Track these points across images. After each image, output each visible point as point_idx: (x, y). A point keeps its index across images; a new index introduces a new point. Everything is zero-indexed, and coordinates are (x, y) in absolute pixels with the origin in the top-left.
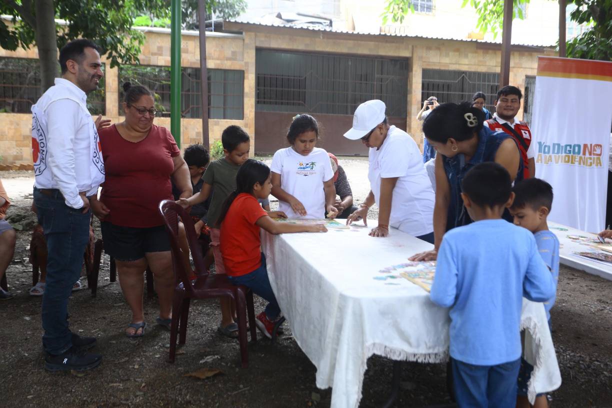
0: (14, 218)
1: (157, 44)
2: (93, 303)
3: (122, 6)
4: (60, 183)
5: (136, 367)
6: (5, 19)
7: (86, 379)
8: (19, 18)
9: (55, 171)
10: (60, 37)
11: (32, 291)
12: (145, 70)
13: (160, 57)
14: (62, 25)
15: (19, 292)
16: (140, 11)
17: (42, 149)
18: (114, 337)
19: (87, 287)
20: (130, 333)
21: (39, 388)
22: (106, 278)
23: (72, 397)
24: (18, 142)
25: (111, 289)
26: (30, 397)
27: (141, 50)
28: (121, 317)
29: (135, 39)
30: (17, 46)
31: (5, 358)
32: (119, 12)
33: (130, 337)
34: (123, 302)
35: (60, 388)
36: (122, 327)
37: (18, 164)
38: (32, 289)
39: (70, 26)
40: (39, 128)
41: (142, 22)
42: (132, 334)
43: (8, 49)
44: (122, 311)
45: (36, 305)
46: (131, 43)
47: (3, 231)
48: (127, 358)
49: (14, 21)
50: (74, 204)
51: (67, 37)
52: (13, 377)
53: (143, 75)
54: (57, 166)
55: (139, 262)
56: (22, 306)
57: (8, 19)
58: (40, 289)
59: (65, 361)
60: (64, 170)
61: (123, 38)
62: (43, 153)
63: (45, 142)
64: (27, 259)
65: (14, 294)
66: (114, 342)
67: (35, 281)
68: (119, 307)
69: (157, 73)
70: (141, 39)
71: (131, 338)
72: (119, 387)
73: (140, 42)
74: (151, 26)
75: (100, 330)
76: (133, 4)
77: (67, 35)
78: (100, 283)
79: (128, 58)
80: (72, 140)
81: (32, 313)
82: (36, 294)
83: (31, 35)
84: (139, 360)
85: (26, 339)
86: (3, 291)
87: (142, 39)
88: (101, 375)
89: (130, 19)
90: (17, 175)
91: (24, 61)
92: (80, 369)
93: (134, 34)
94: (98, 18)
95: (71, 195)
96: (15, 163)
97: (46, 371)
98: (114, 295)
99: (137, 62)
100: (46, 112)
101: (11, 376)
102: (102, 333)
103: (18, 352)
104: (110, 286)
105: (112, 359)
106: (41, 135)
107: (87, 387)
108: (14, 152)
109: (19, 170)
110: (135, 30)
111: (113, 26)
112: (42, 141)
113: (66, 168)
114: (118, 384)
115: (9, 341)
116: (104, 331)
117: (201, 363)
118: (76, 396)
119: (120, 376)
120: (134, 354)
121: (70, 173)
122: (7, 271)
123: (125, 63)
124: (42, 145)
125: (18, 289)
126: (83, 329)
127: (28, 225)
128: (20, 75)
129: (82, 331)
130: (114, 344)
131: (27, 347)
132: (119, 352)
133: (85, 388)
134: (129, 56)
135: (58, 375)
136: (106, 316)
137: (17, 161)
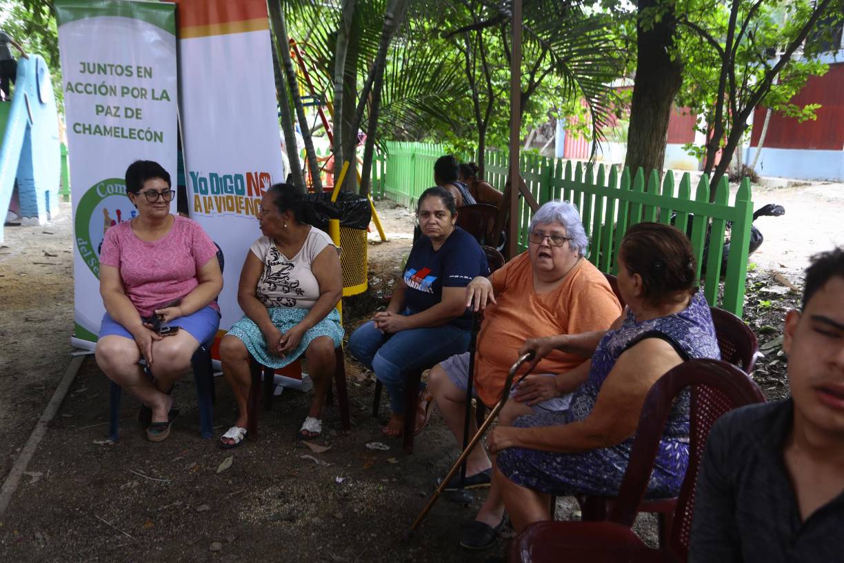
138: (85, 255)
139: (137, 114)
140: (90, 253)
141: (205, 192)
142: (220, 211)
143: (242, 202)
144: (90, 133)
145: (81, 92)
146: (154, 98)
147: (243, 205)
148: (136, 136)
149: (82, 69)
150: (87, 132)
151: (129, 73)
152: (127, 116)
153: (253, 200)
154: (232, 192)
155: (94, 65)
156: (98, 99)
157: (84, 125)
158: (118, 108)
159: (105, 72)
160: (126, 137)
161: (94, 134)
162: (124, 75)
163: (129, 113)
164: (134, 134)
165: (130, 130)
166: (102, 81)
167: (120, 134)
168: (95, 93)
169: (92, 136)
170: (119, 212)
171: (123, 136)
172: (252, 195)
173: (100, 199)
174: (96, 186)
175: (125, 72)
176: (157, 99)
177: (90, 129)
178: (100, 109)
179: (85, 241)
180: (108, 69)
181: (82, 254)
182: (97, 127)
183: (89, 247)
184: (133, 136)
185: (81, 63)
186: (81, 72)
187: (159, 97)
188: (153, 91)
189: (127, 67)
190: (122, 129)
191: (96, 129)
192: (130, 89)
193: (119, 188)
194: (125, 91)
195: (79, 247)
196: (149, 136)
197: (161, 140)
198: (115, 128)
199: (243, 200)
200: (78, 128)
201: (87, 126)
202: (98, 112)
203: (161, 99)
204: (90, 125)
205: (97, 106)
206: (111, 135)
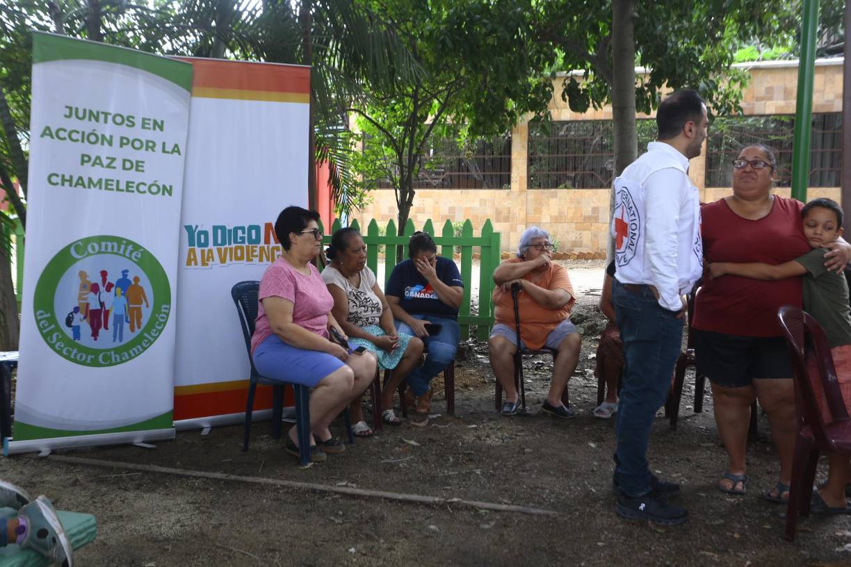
0: (575, 319)
1: (766, 85)
2: (673, 438)
3: (720, 39)
4: (659, 276)
5: (736, 536)
6: (576, 76)
7: (667, 537)
8: (591, 73)
9: (655, 260)
10: (638, 89)
11: (597, 412)
12: (746, 123)
13: (769, 103)
14: (641, 74)
15: (581, 410)
16: (745, 41)
17: (633, 232)
18: (703, 488)
19: (664, 415)
20: (725, 487)
21: (610, 536)
22: (687, 407)
23: (652, 556)
24: (579, 224)
25: (696, 421)
26: (600, 544)
27: (743, 95)
28: (712, 462)
29: (735, 81)
30: (588, 106)
31: (570, 490)
32: (716, 46)
33: (726, 492)
34: (712, 441)
35: (636, 542)
36: (713, 477)
37: (577, 251)
38: (596, 410)
39: (652, 74)
40: (631, 205)
41: (746, 56)
42: (728, 488)
43: (578, 111)
44: (711, 454)
45: (601, 429)
46: (730, 87)
47: (568, 333)
48: (722, 521)
49: (586, 76)
50: (672, 305)
51: (646, 88)
52: (580, 515)
53: (741, 129)
54: (658, 255)
55: (743, 389)
56: (586, 429)
57: (580, 75)
58: (606, 411)
59: (642, 506)
60: (665, 259)
61: (718, 82)
62: (634, 237)
63: (638, 224)
64: (591, 371)
65: (576, 413)
66: (703, 495)
67: (600, 400)
68: (708, 448)
69: (762, 126)
70: (743, 79)
71: (727, 494)
72: (713, 558)
73: (742, 85)
74: (758, 60)
75: (683, 476)
76: (735, 33)
77: (646, 85)
78: (681, 413)
79: (726, 109)
80: (676, 221)
81: (598, 440)
82: (601, 416)
83: (603, 90)
84: (739, 526)
85: (593, 471)
86: (565, 407)
87: (746, 79)
88: (687, 536)
89: (729, 55)
90: (575, 266)
91: (588, 124)
92: (660, 522)
93: (734, 75)
94: (689, 59)
95: (670, 292)
96: (573, 250)
97: (618, 515)
98: (699, 431)
99: (740, 112)
100: (645, 185)
101: (577, 513)
102: (686, 480)
103: (585, 485)
104: (693, 418)
105: (701, 518)
106: (634, 214)
107: (670, 548)
108: (572, 237)
109: (577, 259)
110: (736, 68)
111: (708, 68)
112: (633, 222)
113: (668, 257)
114: (711, 554)
115: (574, 470)
116: (689, 478)
117: (838, 552)
118: (657, 557)
119: (714, 544)
120: (732, 517)
121: (673, 265)
122: (569, 383)
123: (723, 115)
124: (634, 227)
125: (580, 407)
126: (660, 470)
127: (590, 328)
128: (584, 142)
129: (660, 472)
130: (703, 497)
131: (594, 481)
132: (711, 511)
133: (668, 549)
134: (729, 105)
135: (633, 524)
136: (690, 457)
137: (575, 248)
138: (44, 331)
139: (138, 166)
140: (53, 326)
141: (206, 244)
142: (223, 261)
143: (256, 251)
144: (71, 185)
145: (65, 139)
146: (164, 151)
147: (257, 253)
148: (135, 189)
149: (68, 114)
150: (67, 184)
151: (130, 124)
152: (124, 168)
153: (270, 247)
154: (244, 242)
155: (85, 110)
156: (86, 148)
157: (63, 176)
158: (113, 159)
159: (97, 119)
160: (122, 190)
161: (75, 186)
162: (124, 125)
163: (128, 165)
164: (132, 187)
165: (128, 183)
166: (92, 129)
167: (114, 187)
168: (83, 141)
169: (73, 188)
170: (104, 274)
171: (118, 189)
172: (269, 243)
173: (75, 260)
174: (71, 245)
175: (126, 122)
176: (168, 152)
177: (70, 181)
178: (85, 159)
179: (47, 313)
180: (102, 117)
181: (40, 330)
182: (80, 178)
183: (53, 320)
184: (130, 189)
185: (67, 107)
186: (66, 116)
187: (170, 151)
188: (164, 144)
189: (128, 118)
190: (118, 182)
191: (78, 181)
192: (131, 140)
193: (106, 246)
194: (124, 142)
195: (38, 322)
196: (154, 189)
197: (170, 194)
198: (107, 180)
199: (258, 249)
200: (54, 179)
201: (67, 177)
202: (83, 162)
203: (172, 153)
204: (71, 177)
205: (83, 156)
206: (100, 188)
